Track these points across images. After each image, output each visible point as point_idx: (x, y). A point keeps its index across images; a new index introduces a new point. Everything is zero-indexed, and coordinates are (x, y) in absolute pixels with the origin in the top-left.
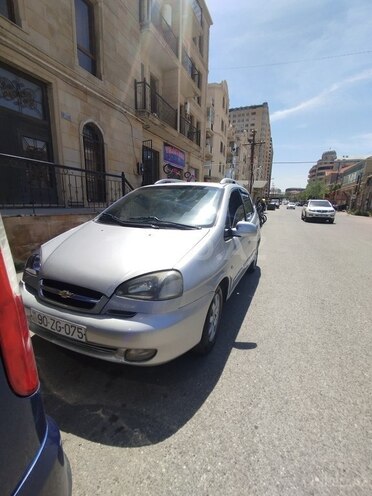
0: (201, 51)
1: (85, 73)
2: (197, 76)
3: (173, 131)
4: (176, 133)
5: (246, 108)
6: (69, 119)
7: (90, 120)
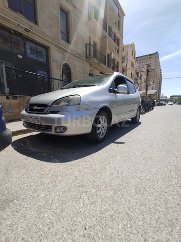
0: (119, 29)
1: (64, 42)
2: (117, 40)
4: (106, 67)
5: (146, 56)
6: (56, 62)
7: (65, 62)
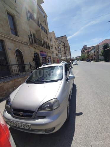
0: (46, 24)
1: (14, 36)
2: (46, 31)
3: (42, 47)
4: (43, 48)
5: (60, 37)
6: (11, 49)
7: (17, 49)
